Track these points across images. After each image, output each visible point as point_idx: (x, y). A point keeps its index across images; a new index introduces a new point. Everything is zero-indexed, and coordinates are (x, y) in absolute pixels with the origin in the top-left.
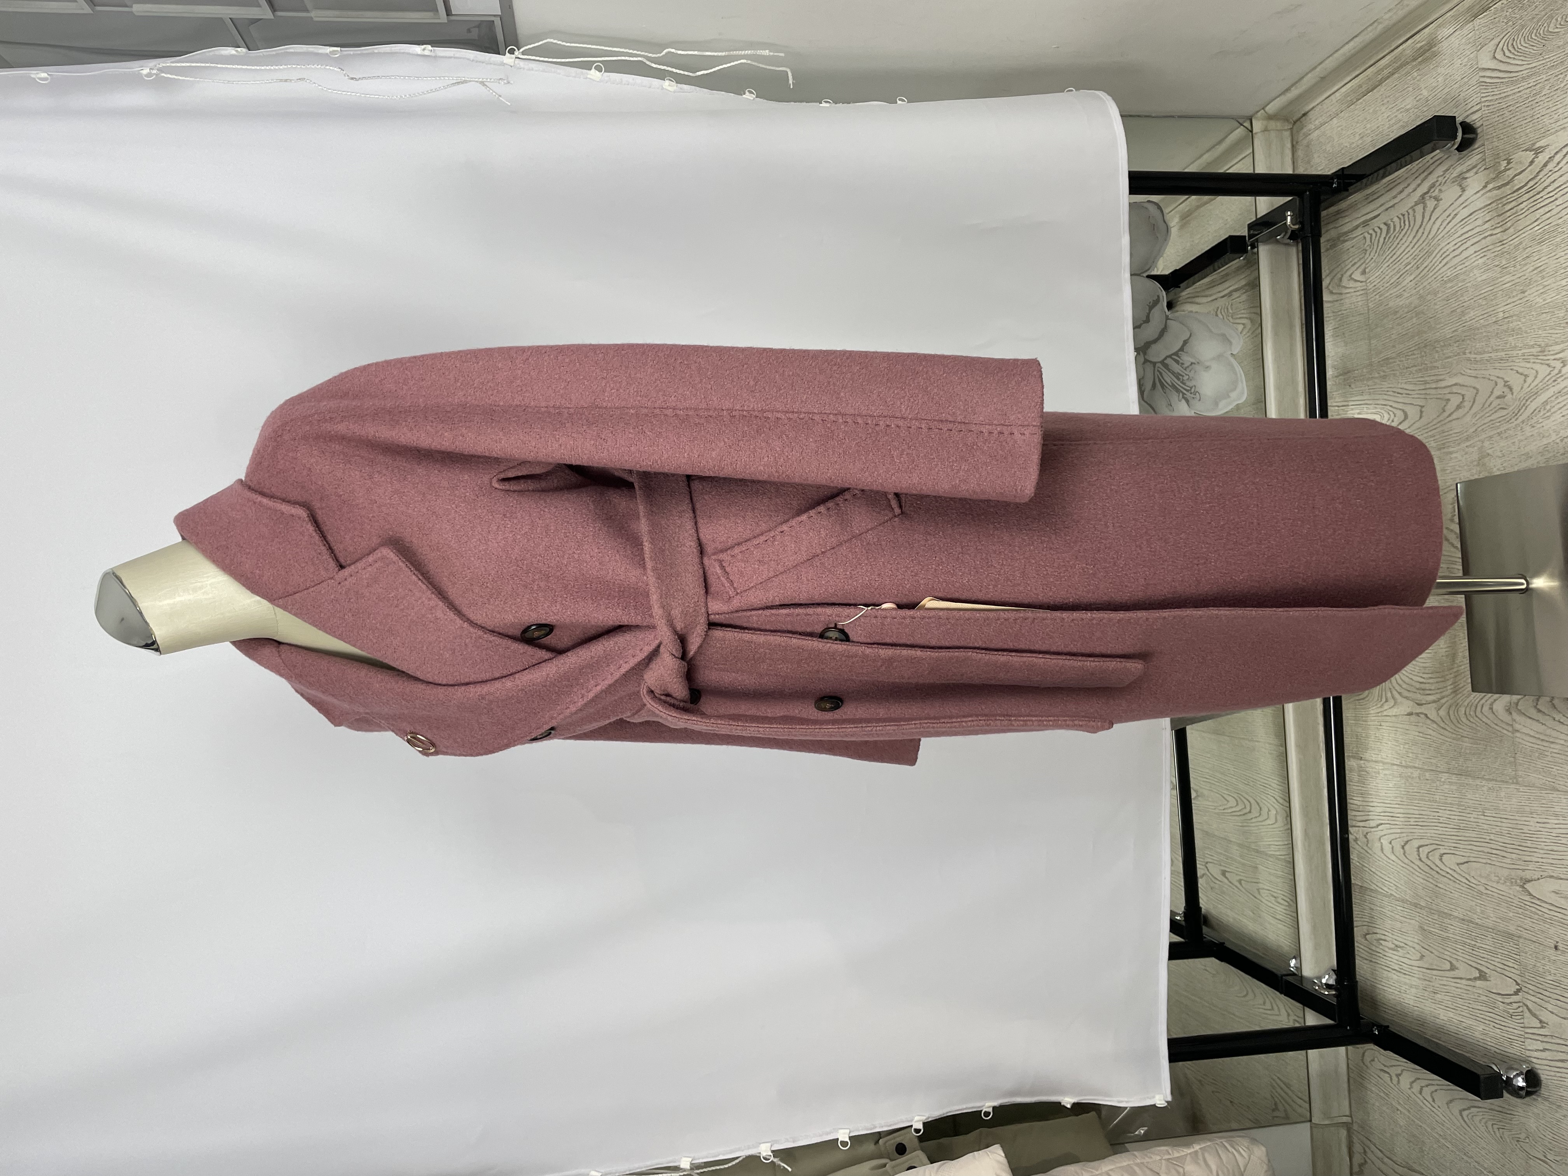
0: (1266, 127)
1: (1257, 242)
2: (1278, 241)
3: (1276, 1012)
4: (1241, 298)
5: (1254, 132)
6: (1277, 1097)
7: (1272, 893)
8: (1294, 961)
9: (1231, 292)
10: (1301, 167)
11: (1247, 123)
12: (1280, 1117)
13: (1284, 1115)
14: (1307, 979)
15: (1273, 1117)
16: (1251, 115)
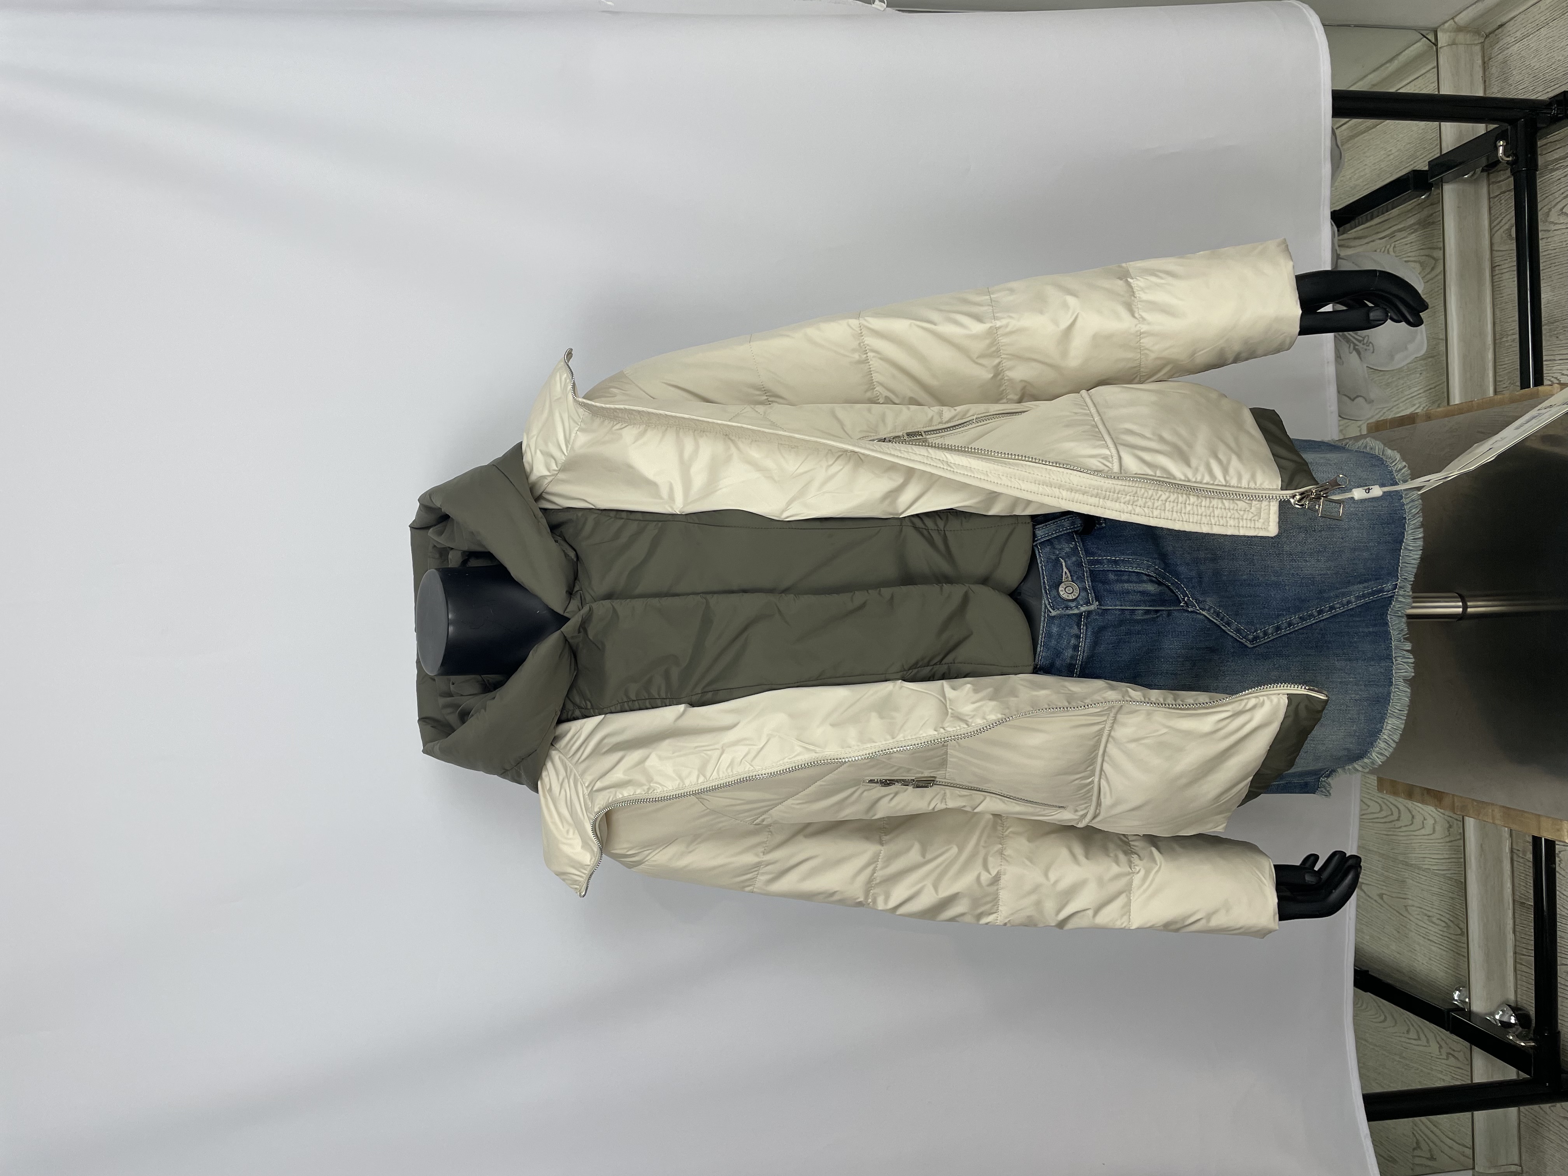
0: (1454, 39)
1: (1442, 180)
4: (1409, 237)
5: (1439, 45)
6: (1419, 1134)
7: (1425, 911)
8: (1457, 992)
9: (1395, 232)
10: (1495, 87)
11: (1430, 34)
12: (1424, 1157)
13: (1428, 1156)
14: (1477, 1015)
15: (1414, 1157)
16: (1436, 26)
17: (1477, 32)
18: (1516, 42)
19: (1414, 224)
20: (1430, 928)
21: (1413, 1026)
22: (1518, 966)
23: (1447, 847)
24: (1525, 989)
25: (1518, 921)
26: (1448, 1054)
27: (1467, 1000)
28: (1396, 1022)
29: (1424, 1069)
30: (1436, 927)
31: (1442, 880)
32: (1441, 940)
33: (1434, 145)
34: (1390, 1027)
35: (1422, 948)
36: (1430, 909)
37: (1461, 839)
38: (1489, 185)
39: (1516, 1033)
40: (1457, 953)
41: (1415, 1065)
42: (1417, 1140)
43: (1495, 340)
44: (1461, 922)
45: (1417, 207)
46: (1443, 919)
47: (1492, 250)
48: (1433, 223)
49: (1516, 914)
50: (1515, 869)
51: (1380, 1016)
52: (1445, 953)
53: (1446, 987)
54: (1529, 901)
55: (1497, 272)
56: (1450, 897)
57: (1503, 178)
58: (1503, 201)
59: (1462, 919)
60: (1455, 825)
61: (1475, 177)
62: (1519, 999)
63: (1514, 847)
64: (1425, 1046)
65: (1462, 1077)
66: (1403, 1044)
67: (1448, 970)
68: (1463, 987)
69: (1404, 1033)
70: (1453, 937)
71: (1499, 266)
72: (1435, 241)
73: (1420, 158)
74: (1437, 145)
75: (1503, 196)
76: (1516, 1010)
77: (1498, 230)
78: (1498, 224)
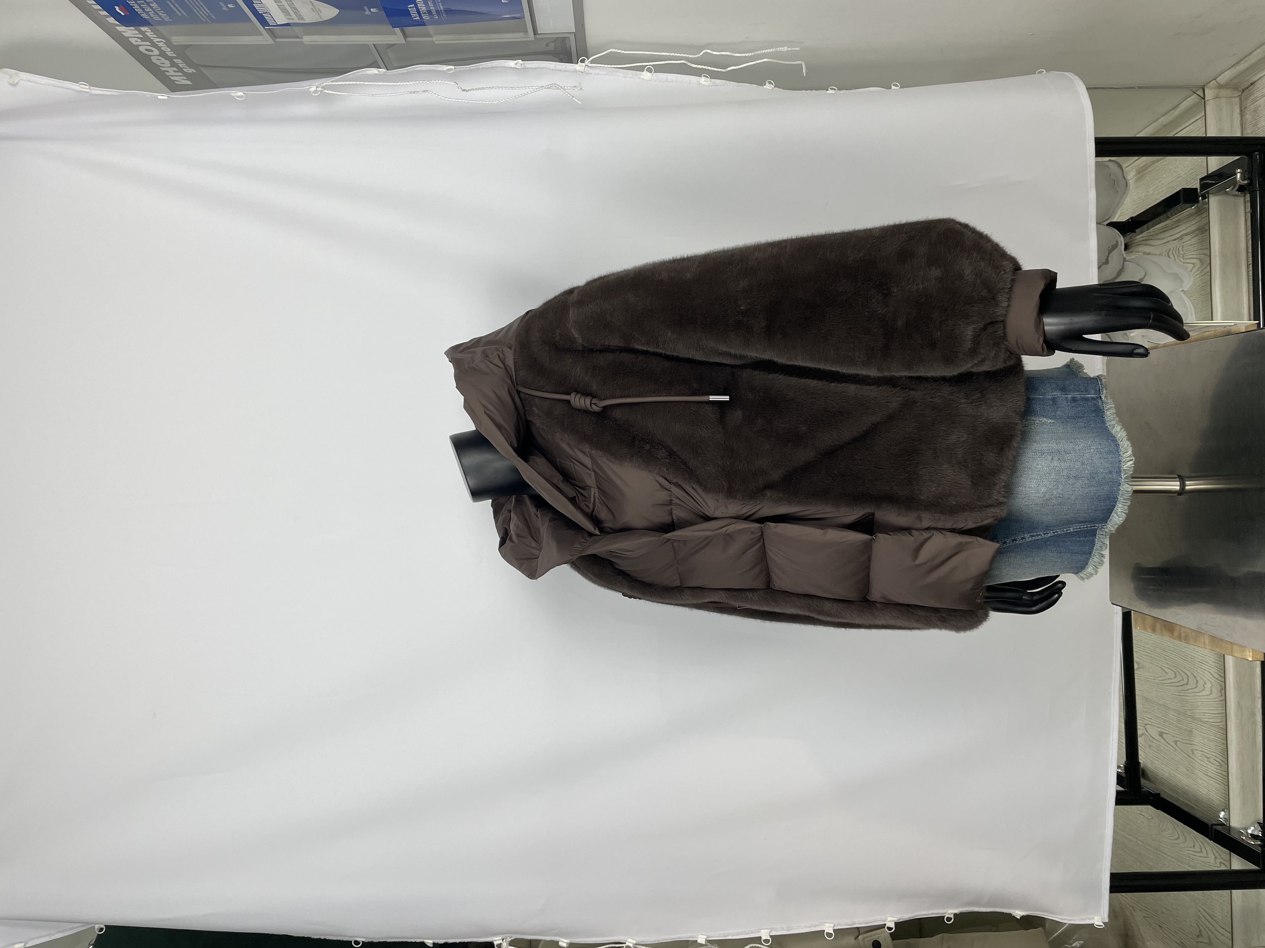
0: (1218, 94)
1: (1208, 194)
2: (1227, 193)
3: (1204, 854)
4: (1191, 241)
5: (1206, 100)
6: (1201, 924)
7: (1206, 754)
8: (1222, 812)
9: (1182, 236)
10: (1249, 129)
11: (1200, 91)
12: (1204, 943)
13: (1208, 941)
14: (1234, 829)
15: (1197, 942)
16: (1203, 84)
17: (1236, 88)
18: (1263, 96)
19: (1194, 229)
21: (1197, 841)
23: (1220, 705)
26: (1221, 863)
27: (1228, 818)
28: (1186, 840)
35: (1204, 782)
36: (1211, 753)
40: (1222, 784)
42: (1199, 929)
51: (1176, 834)
53: (1217, 809)
64: (1205, 857)
66: (1190, 856)
68: (1226, 808)
69: (1191, 847)
76: (1262, 825)
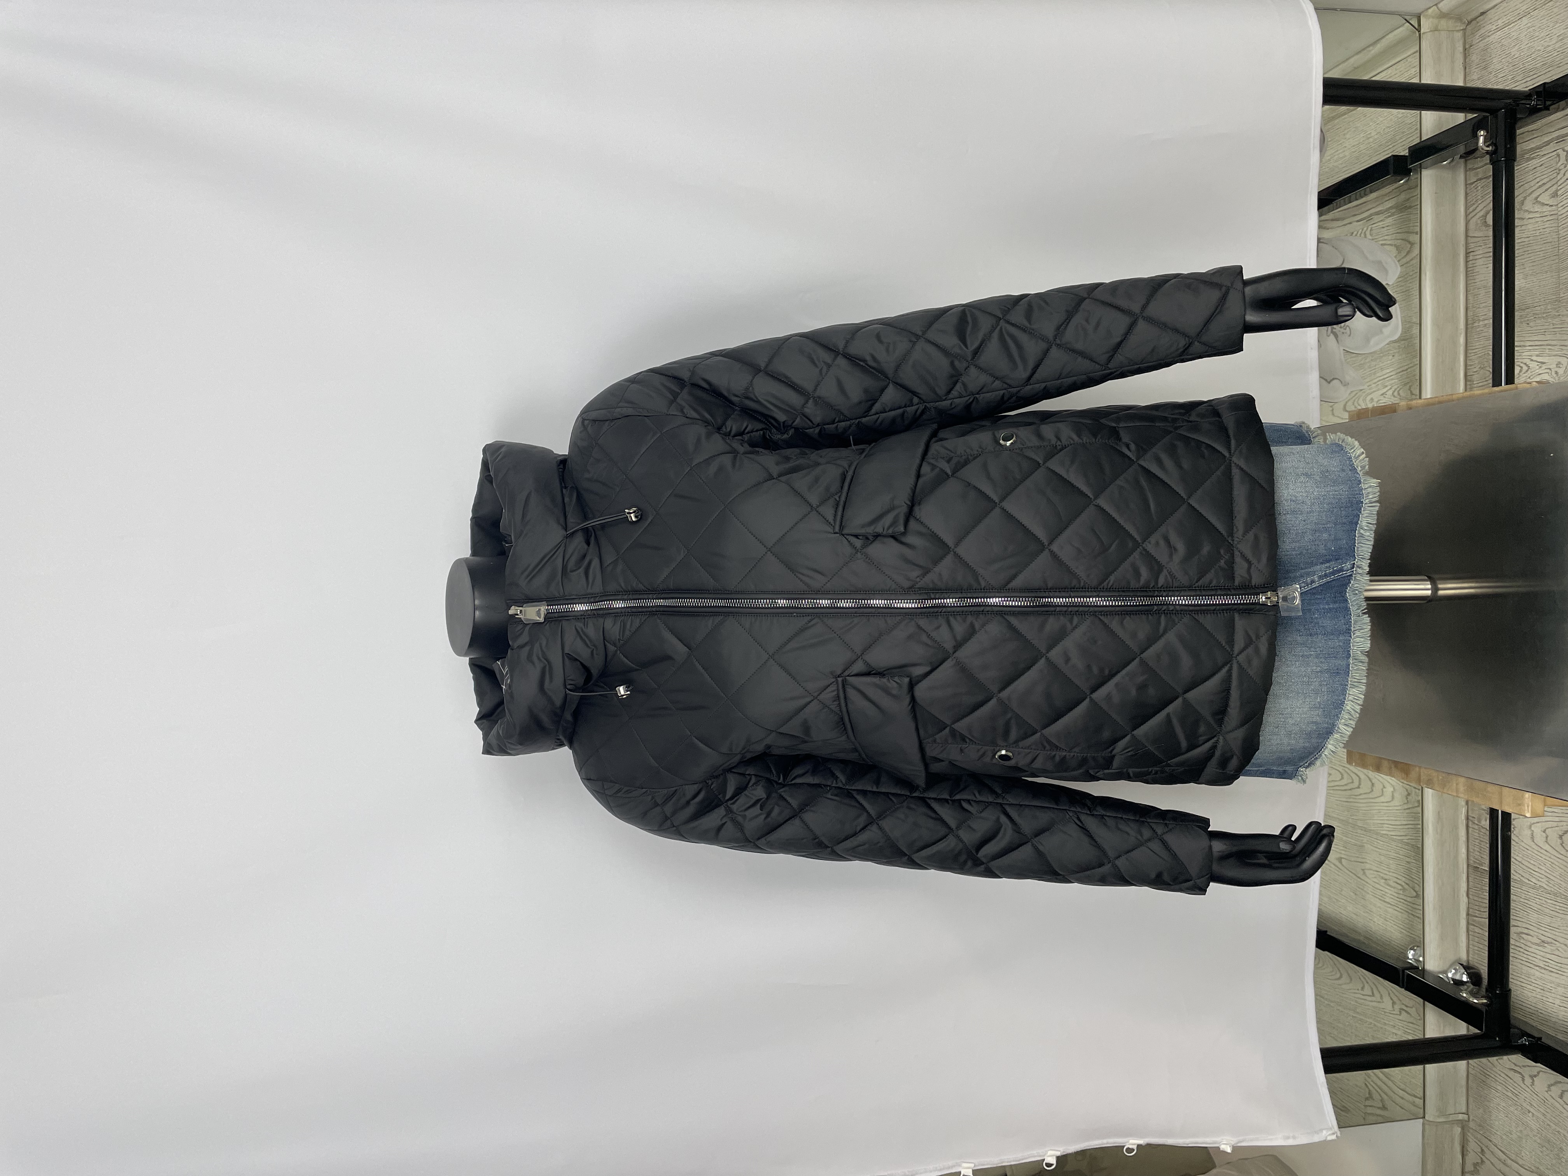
0: (1437, 26)
3: (1374, 998)
4: (1386, 220)
5: (1422, 31)
6: (1371, 1085)
7: (1382, 875)
8: (1412, 952)
9: (1371, 215)
10: (1475, 74)
11: (1414, 21)
12: (1375, 1107)
13: (1380, 1105)
14: (1430, 973)
15: (1366, 1106)
16: (1419, 11)
17: (1459, 19)
18: (1498, 29)
19: (1391, 208)
20: (1387, 891)
21: (1367, 983)
22: (1471, 927)
23: (1405, 814)
24: (1476, 948)
25: (1471, 883)
26: (1401, 1009)
27: (1421, 959)
28: (1351, 980)
29: (1376, 1023)
30: (1392, 889)
31: (1400, 845)
32: (1396, 902)
33: (1413, 130)
34: (1345, 984)
35: (1379, 909)
36: (1388, 873)
37: (1418, 806)
38: (1466, 171)
39: (1468, 990)
40: (1413, 915)
41: (1371, 1021)
42: (1370, 1091)
43: (1467, 324)
44: (1416, 885)
45: (1395, 191)
46: (1399, 882)
47: (1467, 236)
48: (1410, 207)
49: (1470, 878)
50: (1470, 835)
51: (1336, 974)
52: (1400, 914)
53: (1401, 947)
54: (1482, 866)
55: (1471, 258)
56: (1407, 862)
57: (1480, 164)
58: (1479, 187)
59: (1418, 882)
60: (1413, 793)
61: (1453, 163)
62: (1470, 959)
63: (1470, 814)
64: (1379, 1002)
65: (1414, 1031)
66: (1357, 1000)
67: (1403, 931)
68: (1418, 947)
69: (1358, 990)
70: (1409, 899)
71: (1473, 252)
72: (1411, 225)
73: (1400, 141)
74: (1416, 129)
75: (1480, 184)
76: (1467, 968)
77: (1473, 217)
78: (1473, 211)
